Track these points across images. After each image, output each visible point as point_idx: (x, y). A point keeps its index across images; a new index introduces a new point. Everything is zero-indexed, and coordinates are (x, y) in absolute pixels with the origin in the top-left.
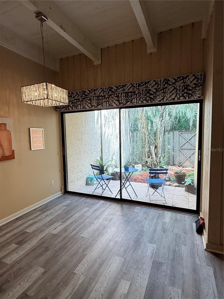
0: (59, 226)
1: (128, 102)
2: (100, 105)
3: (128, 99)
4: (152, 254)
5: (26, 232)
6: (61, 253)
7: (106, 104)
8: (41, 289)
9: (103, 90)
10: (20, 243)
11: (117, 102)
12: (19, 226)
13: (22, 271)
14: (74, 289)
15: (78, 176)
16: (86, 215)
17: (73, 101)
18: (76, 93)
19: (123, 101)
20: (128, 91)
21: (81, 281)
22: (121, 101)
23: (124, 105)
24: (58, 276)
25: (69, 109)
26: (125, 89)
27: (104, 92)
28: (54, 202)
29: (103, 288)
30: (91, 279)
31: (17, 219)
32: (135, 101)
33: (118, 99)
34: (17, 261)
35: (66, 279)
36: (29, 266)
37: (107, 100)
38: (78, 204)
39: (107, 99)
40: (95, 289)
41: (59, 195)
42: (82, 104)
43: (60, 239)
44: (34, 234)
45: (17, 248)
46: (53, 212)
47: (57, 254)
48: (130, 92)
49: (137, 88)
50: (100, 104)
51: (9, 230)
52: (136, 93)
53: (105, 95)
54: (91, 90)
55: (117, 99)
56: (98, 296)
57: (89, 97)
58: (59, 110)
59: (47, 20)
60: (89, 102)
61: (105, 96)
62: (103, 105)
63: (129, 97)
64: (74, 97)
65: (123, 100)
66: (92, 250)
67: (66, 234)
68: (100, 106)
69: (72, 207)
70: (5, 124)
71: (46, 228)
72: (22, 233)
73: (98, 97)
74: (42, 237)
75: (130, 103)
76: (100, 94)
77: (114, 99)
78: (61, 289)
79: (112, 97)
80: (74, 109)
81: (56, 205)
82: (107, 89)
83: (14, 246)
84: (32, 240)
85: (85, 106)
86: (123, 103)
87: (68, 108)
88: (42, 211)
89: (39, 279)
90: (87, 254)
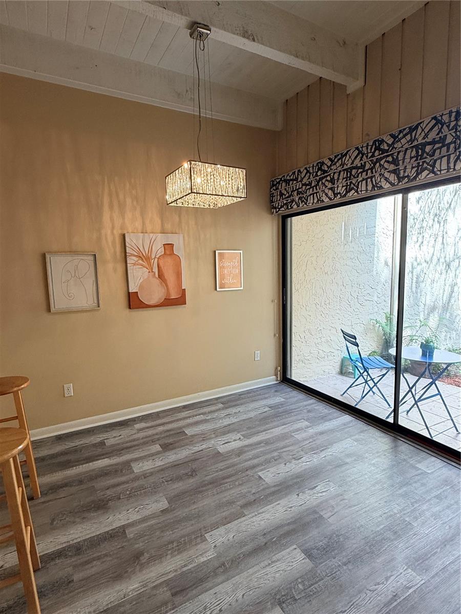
0: (235, 440)
1: (421, 173)
2: (351, 190)
3: (423, 162)
4: (395, 596)
5: (184, 432)
6: (207, 490)
7: (367, 185)
8: (145, 535)
9: (360, 152)
10: (166, 447)
11: (393, 175)
12: (181, 419)
13: (142, 491)
14: (185, 566)
15: (319, 351)
16: (296, 436)
17: (299, 188)
18: (305, 171)
19: (408, 170)
20: (424, 141)
21: (205, 559)
22: (404, 172)
23: (412, 180)
24: (178, 528)
25: (292, 208)
26: (415, 136)
27: (362, 157)
28: (255, 394)
29: (231, 598)
30: (223, 567)
31: (185, 407)
32: (444, 166)
33: (395, 168)
34: (146, 474)
35: (187, 541)
36: (154, 490)
37: (369, 174)
38: (295, 409)
39: (369, 171)
40: (216, 589)
41: (269, 382)
42: (316, 193)
43: (221, 465)
44: (192, 440)
45: (158, 453)
46: (241, 411)
47: (201, 489)
48: (429, 143)
49: (453, 124)
50: (353, 189)
51: (167, 421)
52: (449, 139)
53: (365, 163)
54: (335, 156)
55: (392, 167)
56: (211, 607)
57: (330, 175)
58: (276, 212)
59: (209, 32)
60: (330, 185)
61: (365, 166)
62: (359, 190)
63: (426, 158)
64: (301, 181)
65: (409, 167)
66: (261, 511)
67: (236, 460)
68: (353, 191)
69: (280, 412)
70: (172, 245)
71: (213, 436)
72: (179, 431)
73: (350, 172)
74: (201, 449)
75: (428, 175)
76: (352, 163)
77: (386, 169)
78: (169, 552)
79: (380, 165)
80: (301, 205)
81: (255, 401)
82: (369, 147)
83: (157, 448)
84: (183, 450)
85: (322, 196)
86: (408, 176)
87: (291, 206)
88: (226, 405)
89: (153, 517)
90: (246, 513)
